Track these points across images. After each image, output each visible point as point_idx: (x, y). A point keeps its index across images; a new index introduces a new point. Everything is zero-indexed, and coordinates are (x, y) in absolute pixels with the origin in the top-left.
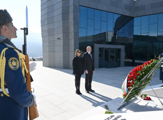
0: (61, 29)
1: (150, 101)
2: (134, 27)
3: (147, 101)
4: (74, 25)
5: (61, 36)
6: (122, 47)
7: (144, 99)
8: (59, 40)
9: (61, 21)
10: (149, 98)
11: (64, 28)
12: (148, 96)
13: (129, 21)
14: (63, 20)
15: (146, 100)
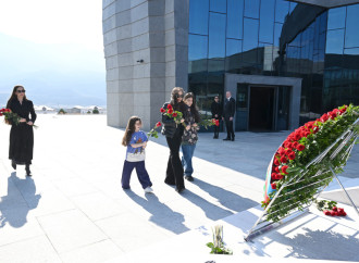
0: (146, 39)
1: (342, 220)
2: (328, 34)
3: (335, 219)
4: (176, 28)
5: (146, 54)
6: (296, 83)
7: (328, 214)
8: (142, 65)
9: (147, 19)
10: (342, 210)
11: (152, 37)
12: (339, 206)
13: (314, 20)
14: (150, 16)
15: (333, 215)
